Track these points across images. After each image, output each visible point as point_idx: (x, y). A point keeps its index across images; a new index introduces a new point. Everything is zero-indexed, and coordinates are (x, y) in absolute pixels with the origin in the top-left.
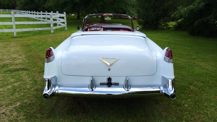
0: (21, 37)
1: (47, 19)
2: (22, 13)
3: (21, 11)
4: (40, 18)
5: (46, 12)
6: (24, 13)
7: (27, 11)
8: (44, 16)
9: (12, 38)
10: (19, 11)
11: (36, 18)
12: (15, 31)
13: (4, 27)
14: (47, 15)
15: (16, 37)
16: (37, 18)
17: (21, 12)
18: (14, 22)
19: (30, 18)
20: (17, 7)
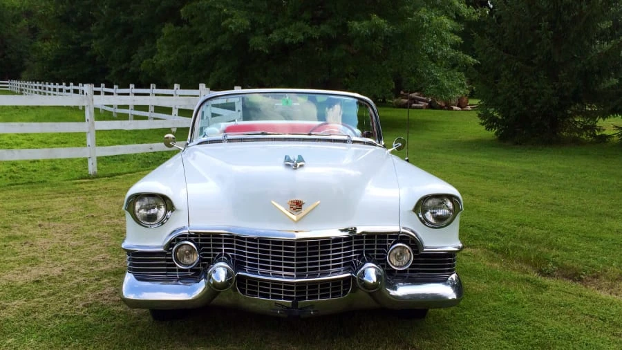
0: (112, 175)
1: (153, 109)
2: (49, 92)
3: (47, 86)
4: (127, 107)
5: (151, 85)
6: (57, 90)
7: (71, 84)
8: (141, 101)
9: (82, 178)
10: (38, 84)
11: (108, 109)
12: (92, 153)
13: (24, 137)
14: (153, 97)
15: (96, 176)
16: (112, 106)
17: (45, 89)
18: (93, 123)
19: (81, 108)
20: (25, 72)
